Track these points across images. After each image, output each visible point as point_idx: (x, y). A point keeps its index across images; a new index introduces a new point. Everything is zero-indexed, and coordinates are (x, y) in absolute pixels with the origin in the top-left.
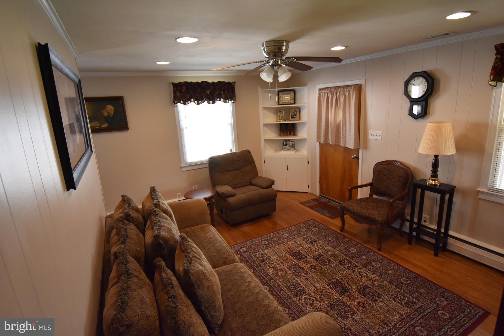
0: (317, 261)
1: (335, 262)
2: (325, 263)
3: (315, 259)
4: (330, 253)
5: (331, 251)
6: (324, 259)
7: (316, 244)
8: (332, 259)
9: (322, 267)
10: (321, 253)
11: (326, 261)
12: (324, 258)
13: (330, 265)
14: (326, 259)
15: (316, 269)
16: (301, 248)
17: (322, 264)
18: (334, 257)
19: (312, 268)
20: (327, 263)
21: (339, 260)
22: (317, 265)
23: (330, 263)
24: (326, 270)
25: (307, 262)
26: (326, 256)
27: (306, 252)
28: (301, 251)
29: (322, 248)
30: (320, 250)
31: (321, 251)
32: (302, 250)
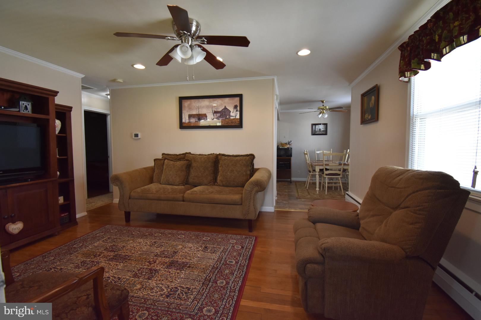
0: (151, 270)
1: (128, 278)
2: (140, 271)
3: (155, 271)
4: (139, 286)
5: (137, 289)
6: (144, 275)
7: (165, 290)
8: (133, 280)
9: (142, 266)
10: (150, 281)
11: (140, 274)
12: (144, 277)
13: (134, 271)
14: (141, 276)
15: (148, 262)
16: (181, 276)
17: (144, 269)
18: (131, 283)
19: (153, 261)
20: (138, 272)
21: (122, 283)
22: (149, 266)
23: (134, 274)
24: (136, 266)
25: (163, 263)
26: (142, 280)
27: (172, 274)
28: (178, 271)
29: (152, 289)
30: (155, 284)
31: (152, 283)
32: (178, 273)
